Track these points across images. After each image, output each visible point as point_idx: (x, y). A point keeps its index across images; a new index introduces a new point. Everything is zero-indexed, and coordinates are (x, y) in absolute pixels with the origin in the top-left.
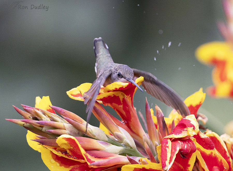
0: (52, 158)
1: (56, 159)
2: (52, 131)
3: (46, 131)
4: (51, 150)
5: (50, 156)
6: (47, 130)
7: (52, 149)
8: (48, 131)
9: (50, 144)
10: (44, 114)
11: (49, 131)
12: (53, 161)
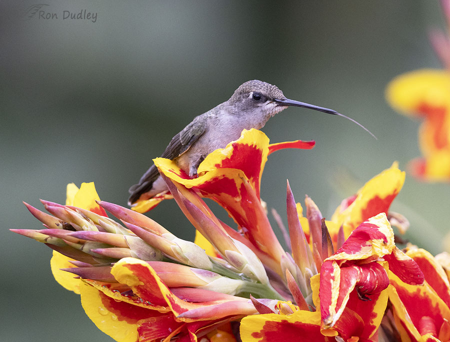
0: (103, 305)
1: (111, 307)
2: (103, 251)
3: (90, 251)
4: (101, 289)
5: (99, 300)
6: (92, 250)
7: (102, 288)
8: (95, 252)
9: (98, 278)
10: (86, 217)
11: (95, 250)
12: (105, 311)
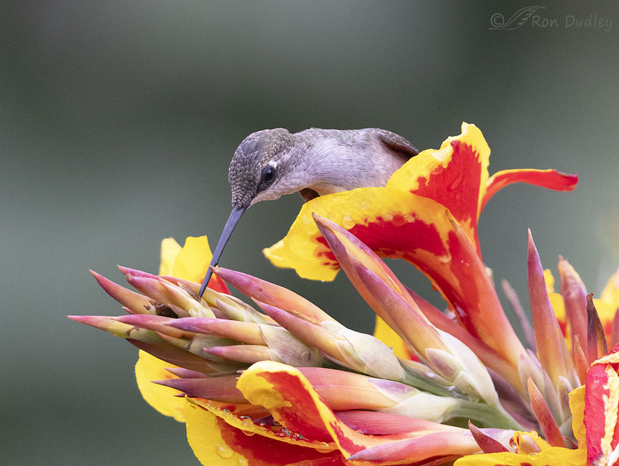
0: (224, 442)
1: (237, 444)
2: (224, 350)
3: (202, 350)
4: (221, 414)
5: (217, 434)
6: (205, 349)
7: (221, 412)
8: (210, 353)
9: (214, 396)
11: (211, 350)
12: (228, 452)
